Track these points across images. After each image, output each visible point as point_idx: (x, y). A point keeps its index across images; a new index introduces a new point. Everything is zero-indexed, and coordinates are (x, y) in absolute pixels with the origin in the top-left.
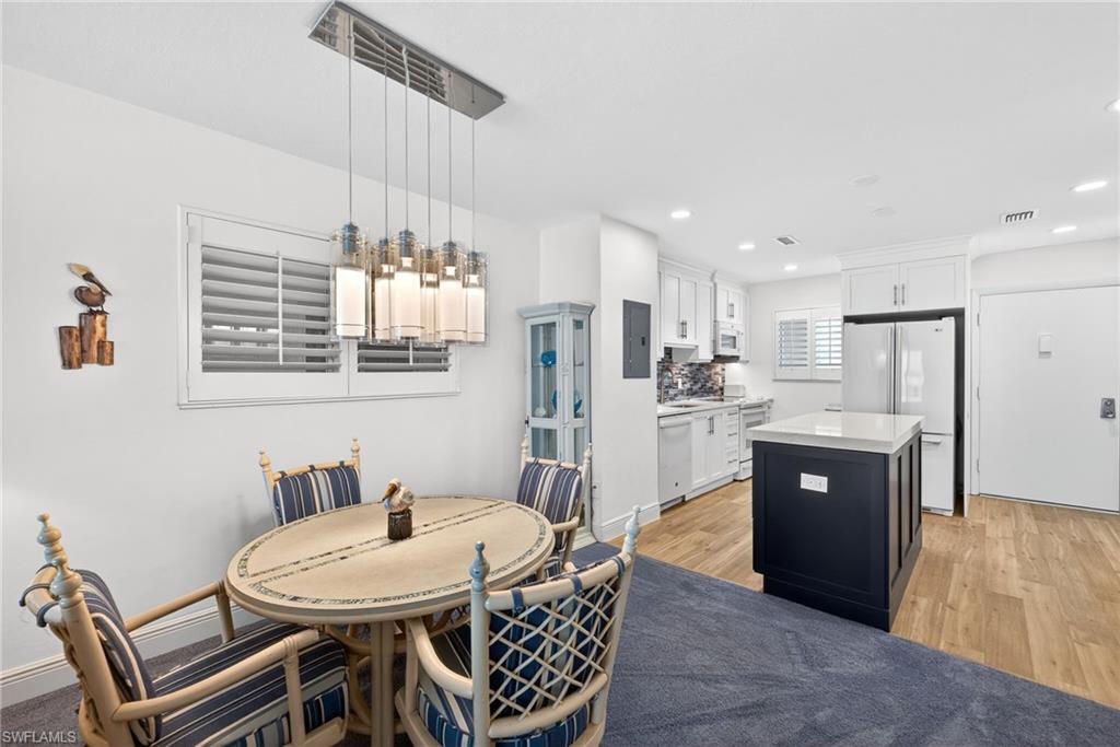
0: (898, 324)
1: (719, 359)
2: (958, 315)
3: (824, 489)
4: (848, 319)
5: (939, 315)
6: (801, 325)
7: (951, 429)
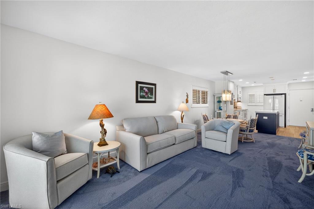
0: (274, 96)
1: (238, 101)
2: (285, 94)
3: (267, 118)
4: (265, 95)
5: (282, 94)
6: (253, 95)
7: (284, 113)
